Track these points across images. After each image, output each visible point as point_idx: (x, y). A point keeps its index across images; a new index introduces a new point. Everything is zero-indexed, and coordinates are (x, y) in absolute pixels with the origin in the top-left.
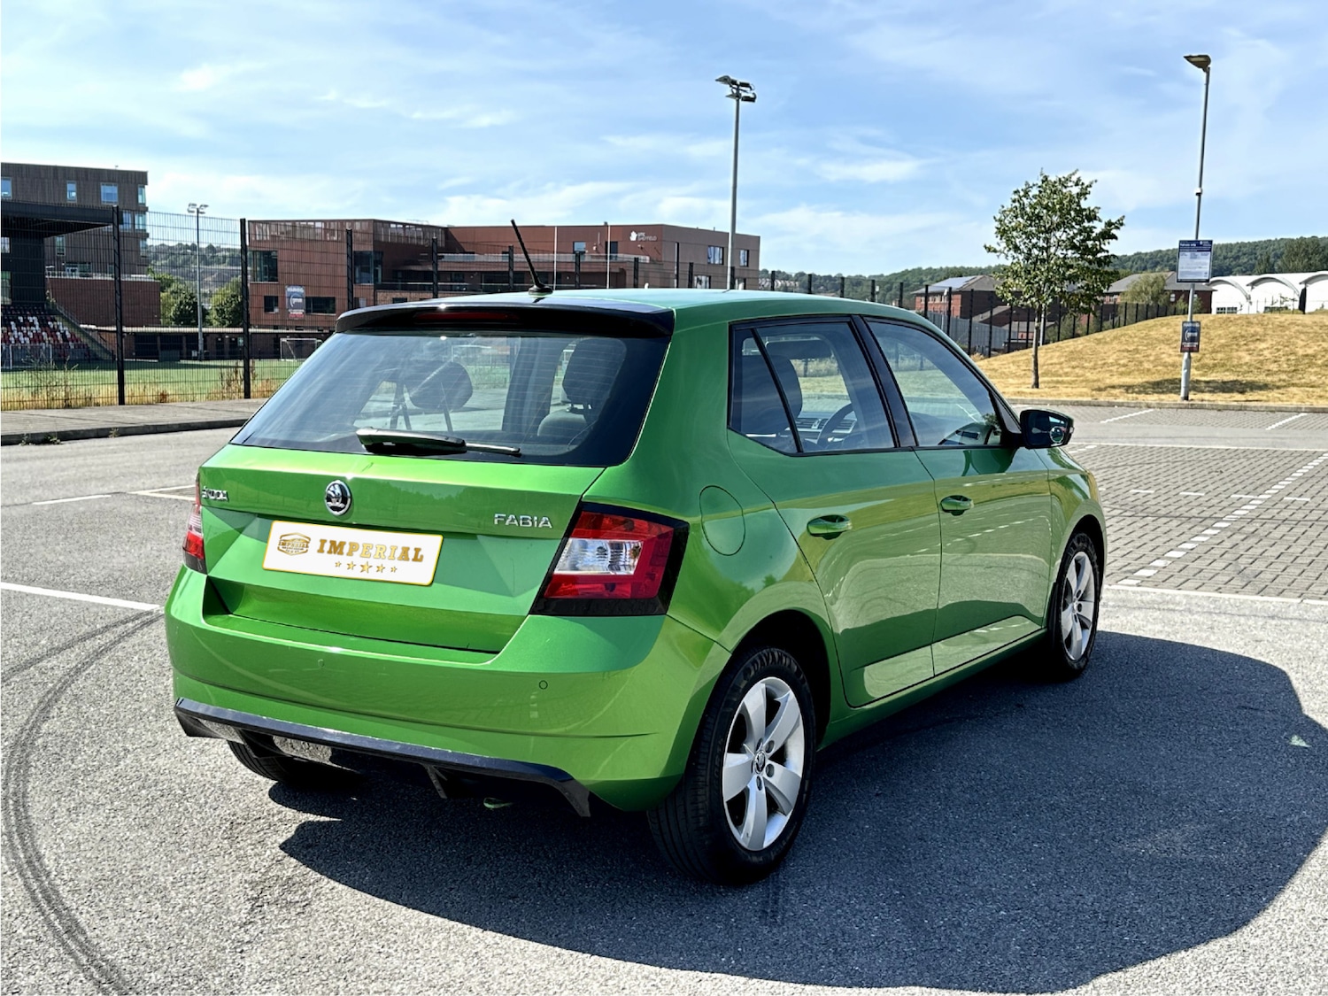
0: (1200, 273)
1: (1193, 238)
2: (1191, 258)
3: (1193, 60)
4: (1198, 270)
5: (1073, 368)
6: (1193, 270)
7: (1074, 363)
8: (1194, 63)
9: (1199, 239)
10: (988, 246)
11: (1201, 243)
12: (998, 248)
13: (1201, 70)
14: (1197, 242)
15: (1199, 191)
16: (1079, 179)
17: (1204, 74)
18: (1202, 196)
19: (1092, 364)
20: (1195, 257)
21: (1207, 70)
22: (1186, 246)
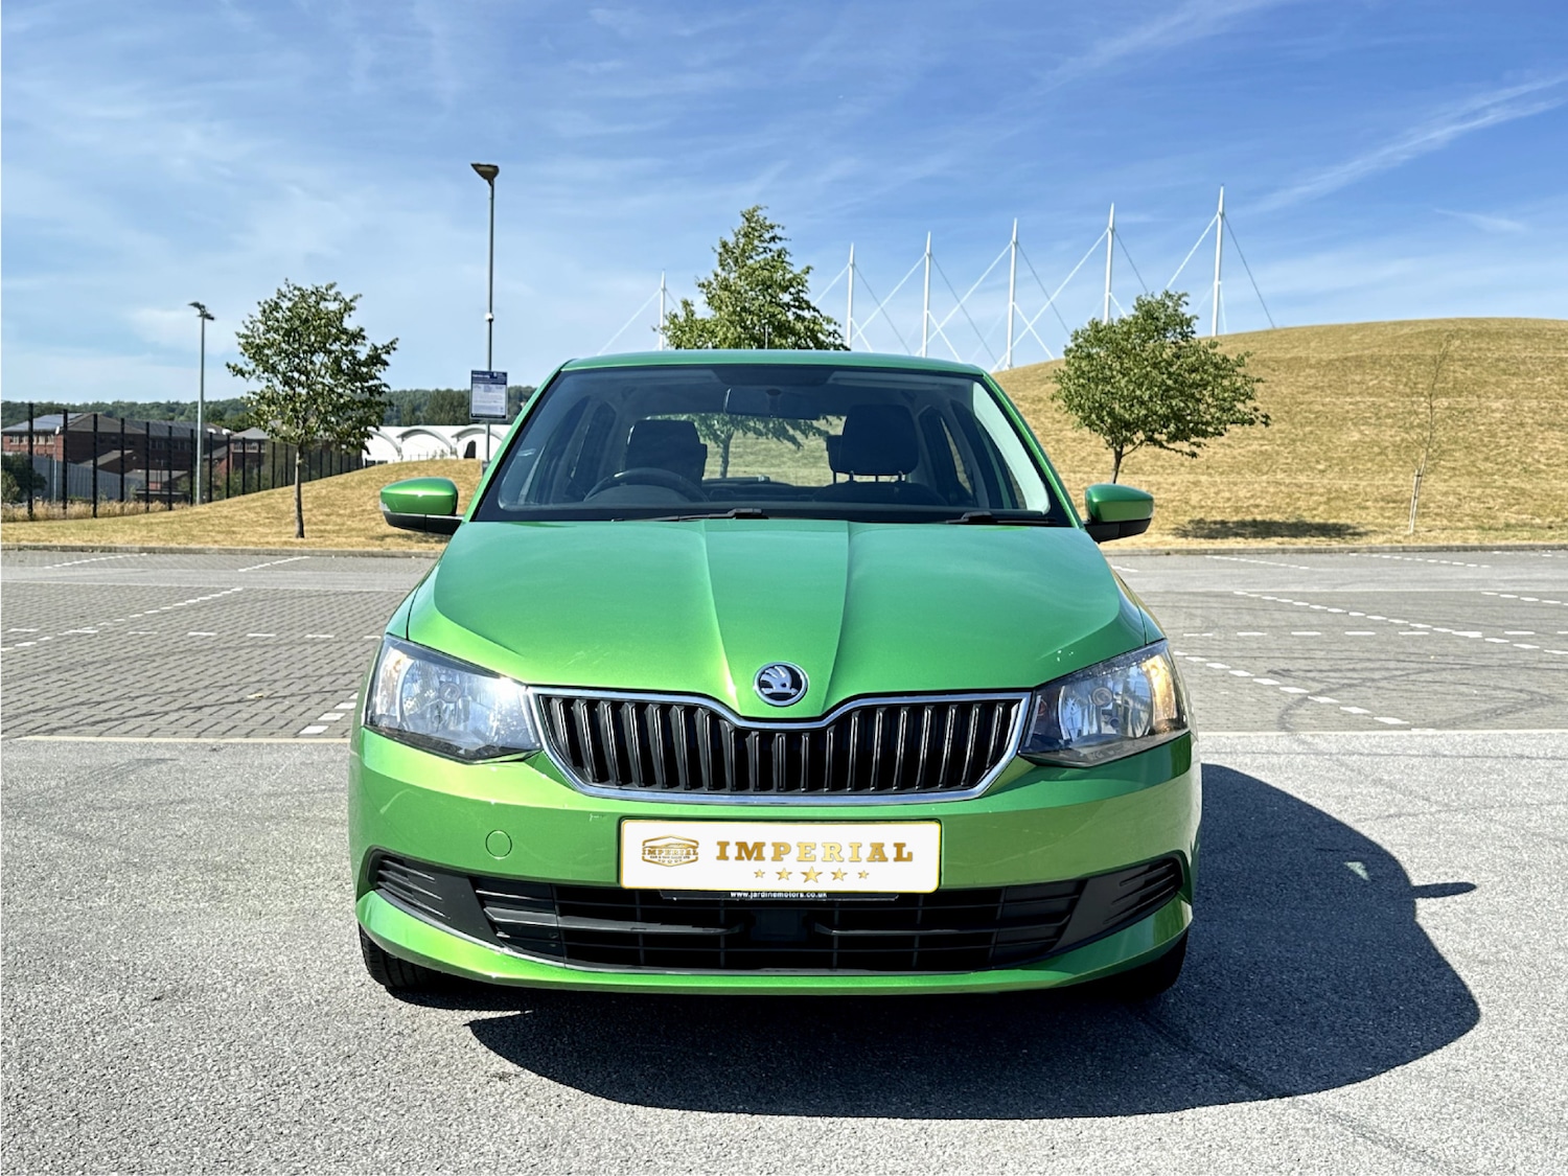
0: (495, 408)
1: (486, 369)
2: (485, 391)
3: (480, 169)
4: (493, 404)
5: (328, 515)
6: (488, 404)
7: (326, 510)
8: (478, 171)
9: (493, 370)
10: (232, 365)
11: (495, 375)
12: (245, 368)
13: (486, 182)
14: (491, 374)
15: (491, 317)
16: (338, 293)
17: (489, 187)
18: (493, 323)
19: (348, 511)
20: (489, 390)
21: (491, 184)
22: (477, 377)
